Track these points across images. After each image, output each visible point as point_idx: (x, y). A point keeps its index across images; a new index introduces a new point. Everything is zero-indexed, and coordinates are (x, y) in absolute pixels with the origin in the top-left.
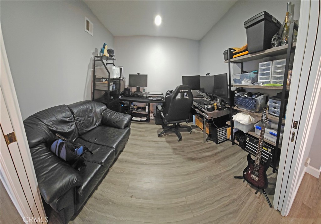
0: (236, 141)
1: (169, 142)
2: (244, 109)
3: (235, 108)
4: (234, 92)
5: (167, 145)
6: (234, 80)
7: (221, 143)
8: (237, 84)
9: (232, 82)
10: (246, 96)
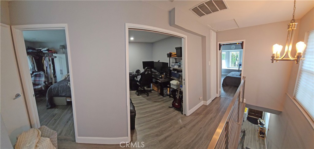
0: (171, 95)
1: (144, 97)
2: (175, 78)
3: (172, 78)
4: (171, 70)
5: (144, 98)
6: (172, 66)
7: (165, 96)
8: (173, 67)
9: (171, 66)
10: (176, 72)
